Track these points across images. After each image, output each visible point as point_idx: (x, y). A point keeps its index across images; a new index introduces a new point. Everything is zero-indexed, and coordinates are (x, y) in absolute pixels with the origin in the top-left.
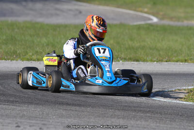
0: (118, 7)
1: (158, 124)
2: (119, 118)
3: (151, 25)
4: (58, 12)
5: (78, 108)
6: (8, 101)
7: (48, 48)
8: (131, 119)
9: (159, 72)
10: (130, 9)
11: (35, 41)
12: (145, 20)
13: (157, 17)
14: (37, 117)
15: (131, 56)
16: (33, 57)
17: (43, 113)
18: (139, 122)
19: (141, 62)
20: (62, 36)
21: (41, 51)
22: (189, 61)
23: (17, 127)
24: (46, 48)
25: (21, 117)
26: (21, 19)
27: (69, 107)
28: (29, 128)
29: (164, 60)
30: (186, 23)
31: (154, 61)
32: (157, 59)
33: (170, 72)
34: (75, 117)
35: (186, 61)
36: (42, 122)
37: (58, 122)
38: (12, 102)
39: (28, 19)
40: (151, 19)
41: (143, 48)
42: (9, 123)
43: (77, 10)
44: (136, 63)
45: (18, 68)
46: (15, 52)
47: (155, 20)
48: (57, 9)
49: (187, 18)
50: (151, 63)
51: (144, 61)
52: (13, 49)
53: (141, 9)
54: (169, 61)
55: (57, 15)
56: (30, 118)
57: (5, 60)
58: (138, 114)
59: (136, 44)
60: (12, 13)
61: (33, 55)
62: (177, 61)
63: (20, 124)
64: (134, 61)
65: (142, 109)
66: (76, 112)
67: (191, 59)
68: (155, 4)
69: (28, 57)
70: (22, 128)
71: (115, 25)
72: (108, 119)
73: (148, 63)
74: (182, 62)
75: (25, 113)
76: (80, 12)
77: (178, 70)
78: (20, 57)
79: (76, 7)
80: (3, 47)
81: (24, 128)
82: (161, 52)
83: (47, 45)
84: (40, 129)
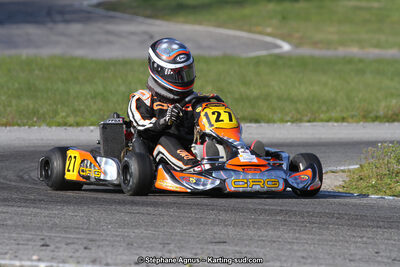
0: (219, 26)
1: (297, 235)
2: (226, 226)
3: (280, 57)
4: (111, 38)
5: (151, 209)
6: (26, 200)
7: (95, 103)
8: (248, 227)
9: (296, 141)
10: (240, 29)
11: (72, 91)
12: (267, 49)
13: (289, 42)
14: (77, 228)
15: (246, 114)
16: (69, 119)
17: (89, 220)
18: (262, 232)
19: (263, 124)
20: (120, 81)
21: (83, 107)
22: (350, 120)
23: (43, 245)
24: (92, 104)
25: (51, 228)
26: (46, 52)
27: (135, 209)
28: (65, 246)
29: (306, 118)
30: (341, 51)
31: (287, 122)
32: (292, 118)
33: (316, 141)
34: (147, 226)
35: (343, 120)
36: (90, 237)
37: (117, 236)
38: (34, 201)
39: (57, 51)
40: (279, 47)
41: (266, 98)
42: (28, 240)
43: (145, 33)
44: (254, 125)
45: (42, 140)
46: (35, 112)
47: (286, 47)
48: (108, 33)
49: (343, 43)
50: (281, 125)
51: (268, 121)
52: (31, 106)
53: (260, 29)
54: (315, 120)
55: (110, 43)
56: (66, 229)
57: (19, 125)
58: (261, 218)
59: (254, 92)
60: (30, 43)
61: (68, 116)
62: (328, 121)
63: (48, 242)
64: (251, 121)
65: (267, 207)
66: (149, 217)
67: (352, 117)
68: (284, 18)
69: (60, 120)
70: (52, 247)
71: (216, 59)
72: (207, 227)
73: (276, 125)
74: (337, 121)
75: (57, 221)
76: (151, 37)
78: (44, 120)
79: (144, 28)
80: (14, 102)
81: (57, 247)
82: (299, 105)
83: (92, 98)
84: (86, 248)
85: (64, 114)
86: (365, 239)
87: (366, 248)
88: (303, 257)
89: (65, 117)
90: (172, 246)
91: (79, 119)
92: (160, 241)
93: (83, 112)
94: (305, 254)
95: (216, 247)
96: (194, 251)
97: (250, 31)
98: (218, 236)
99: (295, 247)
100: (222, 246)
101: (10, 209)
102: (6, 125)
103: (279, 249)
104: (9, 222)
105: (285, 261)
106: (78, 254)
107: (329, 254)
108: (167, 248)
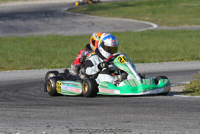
0: (124, 18)
1: (163, 117)
2: (130, 114)
3: (152, 31)
4: (75, 25)
5: (96, 107)
6: (39, 105)
7: (68, 57)
8: (140, 113)
9: (161, 71)
10: (134, 18)
11: (58, 52)
12: (146, 27)
13: (156, 24)
14: (63, 118)
15: (138, 59)
16: (57, 65)
17: (68, 114)
18: (147, 116)
20: (80, 46)
21: (63, 59)
22: (185, 60)
23: (48, 127)
24: (67, 57)
25: (51, 118)
26: (45, 33)
27: (89, 107)
28: (57, 127)
29: (165, 60)
30: (181, 27)
32: (159, 60)
33: (170, 70)
34: (95, 115)
35: (182, 60)
36: (69, 121)
37: (81, 121)
38: (42, 105)
39: (50, 32)
40: (152, 26)
41: (147, 51)
42: (42, 124)
43: (90, 22)
44: (141, 64)
46: (42, 62)
47: (155, 26)
48: (74, 23)
49: (181, 23)
50: (154, 64)
51: (148, 62)
52: (40, 60)
53: (142, 18)
54: (169, 61)
55: (74, 27)
56: (58, 118)
58: (146, 109)
59: (141, 48)
60: (37, 29)
61: (56, 63)
62: (175, 61)
63: (50, 125)
66: (95, 111)
67: (186, 58)
68: (154, 12)
69: (53, 65)
70: (52, 127)
71: (123, 33)
72: (121, 115)
73: (152, 64)
74: (179, 61)
75: (53, 114)
76: (93, 24)
77: (176, 68)
78: (46, 66)
79: (90, 20)
80: (32, 58)
81: (54, 127)
82: (162, 54)
83: (67, 54)
84: (67, 127)
85: (55, 63)
86: (193, 118)
87: (194, 122)
88: (166, 128)
89: (55, 64)
90: (106, 125)
91: (61, 65)
92: (100, 122)
93: (63, 61)
94: (166, 126)
95: (126, 124)
96: (116, 127)
97: (138, 19)
98: (126, 119)
99: (162, 123)
100: (129, 124)
101: (32, 110)
102: (28, 69)
103: (155, 124)
104: (32, 116)
105: (158, 130)
106: (63, 130)
107: (178, 125)
108: (104, 125)
